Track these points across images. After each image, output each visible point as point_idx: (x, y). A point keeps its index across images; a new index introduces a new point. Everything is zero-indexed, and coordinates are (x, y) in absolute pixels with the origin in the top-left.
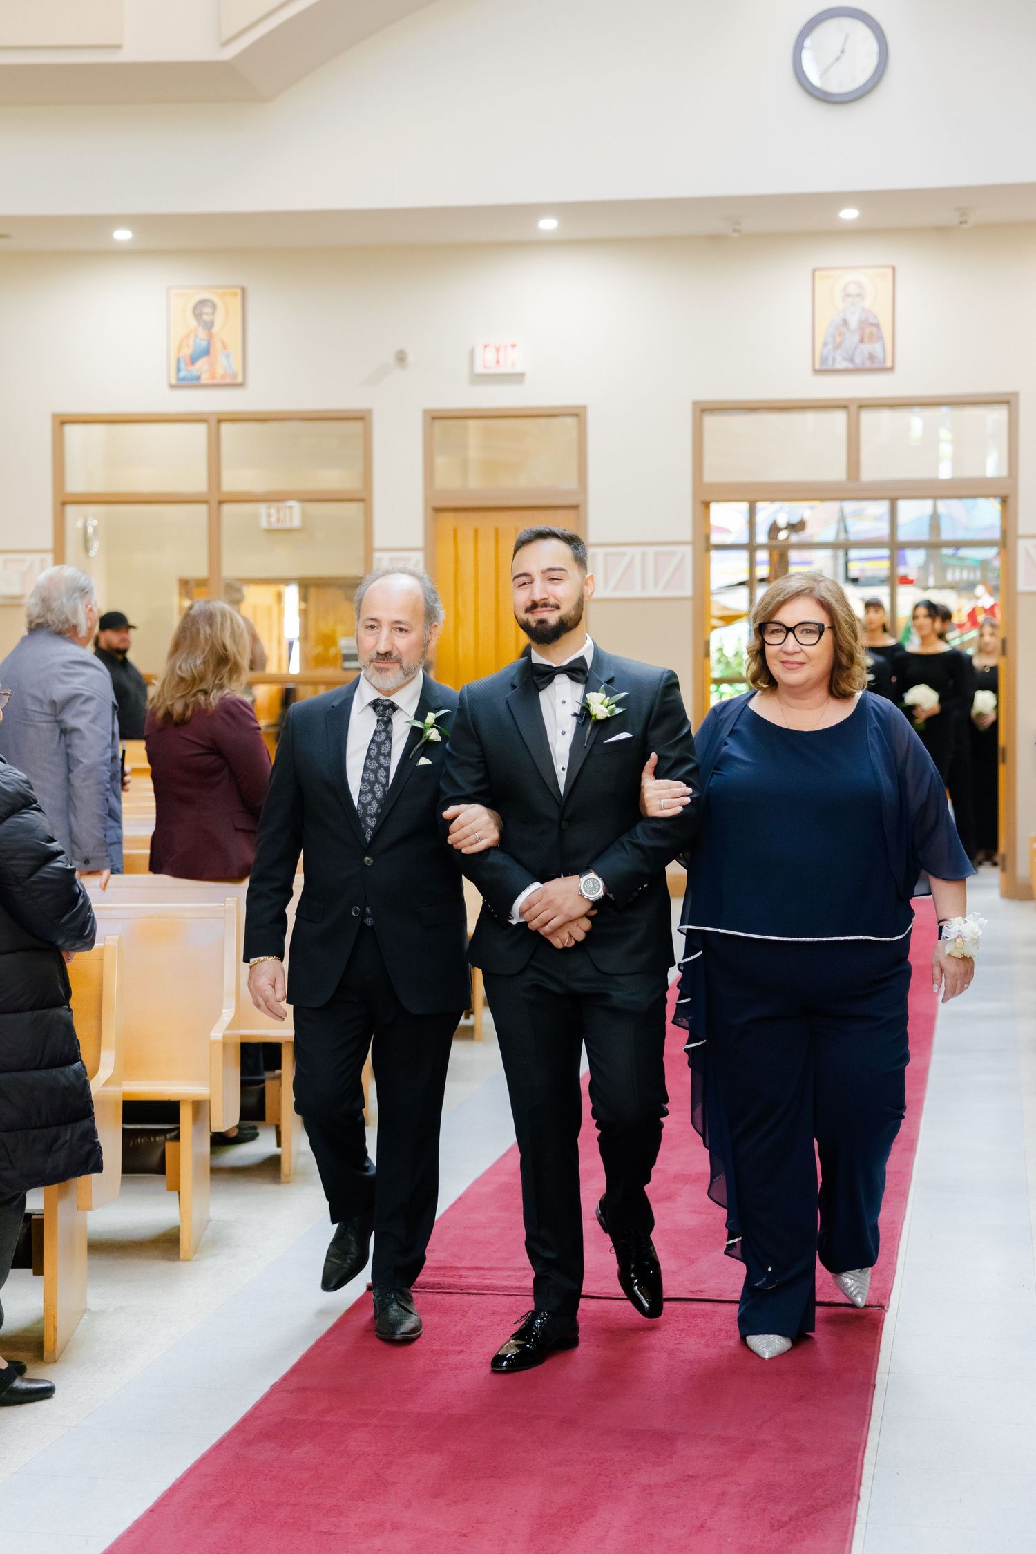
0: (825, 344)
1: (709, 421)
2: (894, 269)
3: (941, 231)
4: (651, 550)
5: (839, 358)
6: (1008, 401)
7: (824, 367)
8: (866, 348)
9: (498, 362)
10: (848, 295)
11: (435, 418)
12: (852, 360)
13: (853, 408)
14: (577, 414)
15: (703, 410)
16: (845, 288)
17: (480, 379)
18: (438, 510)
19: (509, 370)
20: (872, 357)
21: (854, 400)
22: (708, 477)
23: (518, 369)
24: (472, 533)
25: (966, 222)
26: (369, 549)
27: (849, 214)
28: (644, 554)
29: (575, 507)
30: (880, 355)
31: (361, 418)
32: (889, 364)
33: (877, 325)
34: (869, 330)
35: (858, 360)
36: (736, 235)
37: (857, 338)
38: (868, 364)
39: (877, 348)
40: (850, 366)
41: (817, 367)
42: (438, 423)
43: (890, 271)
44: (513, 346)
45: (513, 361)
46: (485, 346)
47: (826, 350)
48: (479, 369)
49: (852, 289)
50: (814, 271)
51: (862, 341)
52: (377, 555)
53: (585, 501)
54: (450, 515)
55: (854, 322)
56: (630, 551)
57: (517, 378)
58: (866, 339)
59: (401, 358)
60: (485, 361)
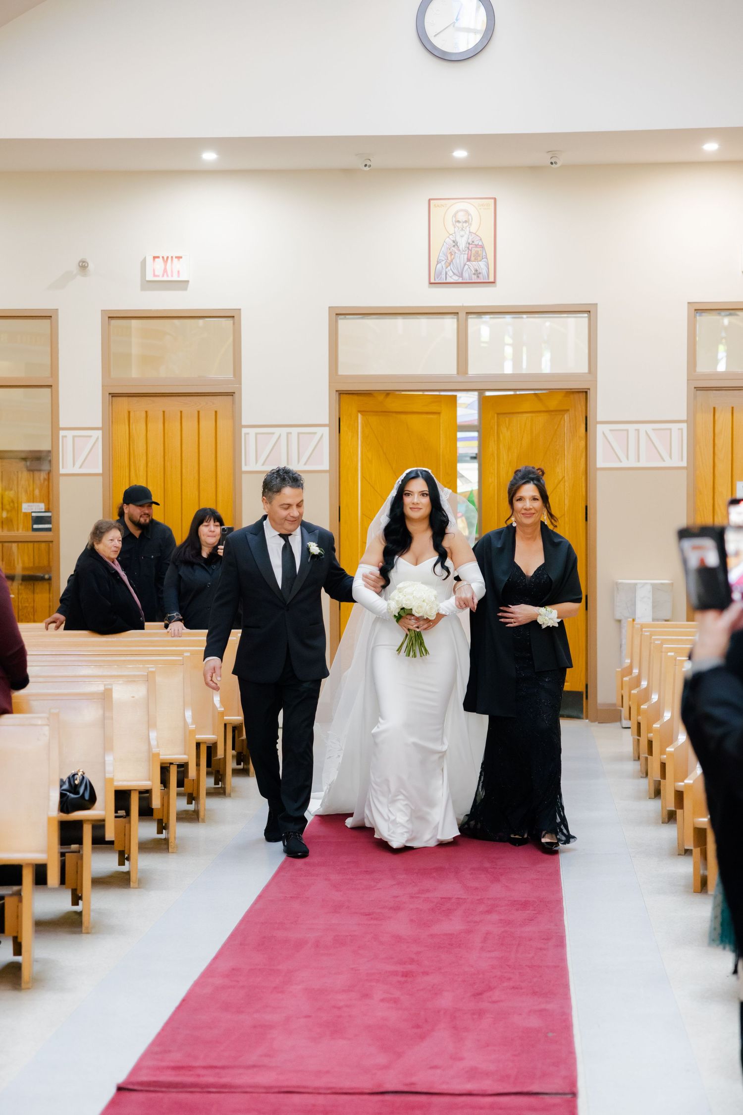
0: (438, 263)
1: (342, 323)
2: (495, 199)
3: (534, 169)
4: (295, 431)
5: (450, 273)
6: (588, 311)
7: (437, 281)
8: (473, 265)
9: (165, 270)
10: (458, 222)
11: (112, 317)
12: (461, 276)
13: (462, 315)
14: (232, 316)
15: (339, 314)
16: (455, 215)
17: (149, 285)
18: (113, 395)
19: (175, 278)
20: (477, 273)
21: (463, 307)
22: (341, 372)
23: (183, 278)
24: (144, 415)
25: (556, 163)
26: (55, 428)
27: (460, 154)
28: (288, 434)
29: (232, 394)
30: (484, 271)
31: (47, 316)
32: (492, 280)
33: (482, 247)
34: (475, 251)
35: (466, 275)
36: (367, 168)
37: (466, 256)
38: (474, 279)
39: (482, 265)
40: (460, 280)
41: (432, 281)
42: (113, 322)
43: (493, 201)
44: (179, 258)
45: (180, 270)
46: (155, 258)
47: (439, 266)
48: (149, 277)
49: (461, 217)
50: (429, 200)
51: (469, 260)
52: (62, 433)
53: (240, 389)
54: (125, 400)
55: (462, 244)
56: (277, 431)
57: (182, 285)
58: (473, 258)
59: (83, 266)
60: (155, 270)
